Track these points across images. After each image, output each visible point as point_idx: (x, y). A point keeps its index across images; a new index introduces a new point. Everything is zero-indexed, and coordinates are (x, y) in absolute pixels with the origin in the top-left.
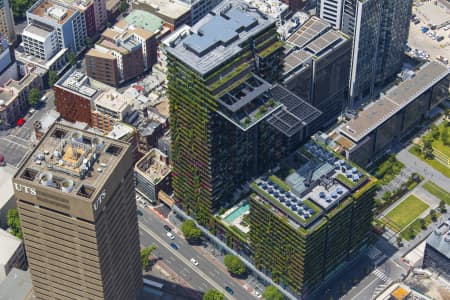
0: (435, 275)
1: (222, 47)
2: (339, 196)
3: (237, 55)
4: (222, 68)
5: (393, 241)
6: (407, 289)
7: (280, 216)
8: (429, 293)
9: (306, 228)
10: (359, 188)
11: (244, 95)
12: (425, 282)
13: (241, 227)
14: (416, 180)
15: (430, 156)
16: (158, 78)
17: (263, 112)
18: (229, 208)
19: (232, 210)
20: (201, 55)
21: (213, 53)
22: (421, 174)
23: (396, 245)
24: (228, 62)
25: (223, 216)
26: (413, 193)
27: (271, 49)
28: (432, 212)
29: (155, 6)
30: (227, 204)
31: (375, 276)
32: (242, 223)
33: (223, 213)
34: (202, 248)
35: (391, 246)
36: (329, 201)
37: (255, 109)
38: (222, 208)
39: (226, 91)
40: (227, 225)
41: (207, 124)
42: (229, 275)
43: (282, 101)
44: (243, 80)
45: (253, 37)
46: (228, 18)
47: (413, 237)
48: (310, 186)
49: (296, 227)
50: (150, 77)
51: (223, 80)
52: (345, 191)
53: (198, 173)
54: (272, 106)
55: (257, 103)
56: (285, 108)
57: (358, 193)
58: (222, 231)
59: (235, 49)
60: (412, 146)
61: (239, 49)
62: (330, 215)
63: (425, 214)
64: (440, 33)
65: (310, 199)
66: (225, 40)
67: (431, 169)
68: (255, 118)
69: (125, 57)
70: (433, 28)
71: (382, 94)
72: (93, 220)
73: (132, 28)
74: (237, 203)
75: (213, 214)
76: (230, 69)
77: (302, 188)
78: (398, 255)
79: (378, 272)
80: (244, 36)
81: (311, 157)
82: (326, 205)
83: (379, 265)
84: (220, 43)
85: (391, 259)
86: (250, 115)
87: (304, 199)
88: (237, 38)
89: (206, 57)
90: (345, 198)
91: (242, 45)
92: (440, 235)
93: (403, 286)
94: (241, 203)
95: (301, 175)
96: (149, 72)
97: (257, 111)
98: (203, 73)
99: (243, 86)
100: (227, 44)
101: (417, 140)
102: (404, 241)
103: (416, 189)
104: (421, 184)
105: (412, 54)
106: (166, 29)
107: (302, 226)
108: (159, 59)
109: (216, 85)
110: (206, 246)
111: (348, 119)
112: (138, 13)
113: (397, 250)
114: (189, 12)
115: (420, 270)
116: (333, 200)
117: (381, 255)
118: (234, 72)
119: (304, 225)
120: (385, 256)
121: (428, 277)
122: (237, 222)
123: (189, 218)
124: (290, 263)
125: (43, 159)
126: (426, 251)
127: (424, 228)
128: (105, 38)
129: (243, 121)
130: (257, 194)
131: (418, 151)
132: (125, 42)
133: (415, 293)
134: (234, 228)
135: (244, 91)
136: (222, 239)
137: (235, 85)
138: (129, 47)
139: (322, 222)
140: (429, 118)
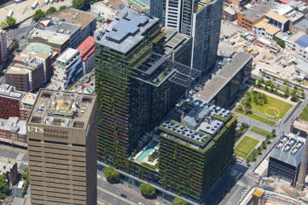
0: (277, 179)
1: (130, 37)
2: (218, 126)
3: (141, 41)
4: (135, 49)
5: (244, 164)
6: (262, 190)
7: (184, 143)
8: (277, 190)
9: (203, 148)
10: (228, 121)
11: (150, 66)
12: (272, 185)
13: (149, 163)
14: (245, 127)
15: (250, 113)
16: (56, 85)
17: (166, 74)
18: (138, 152)
19: (140, 153)
20: (119, 42)
21: (126, 41)
22: (248, 123)
23: (246, 166)
24: (137, 45)
25: (135, 158)
26: (246, 135)
27: (159, 38)
28: (264, 143)
29: (46, 38)
30: (135, 150)
31: (239, 186)
32: (149, 160)
33: (135, 156)
34: (120, 184)
35: (243, 167)
36: (213, 130)
37: (160, 73)
38: (133, 153)
39: (140, 63)
40: (139, 163)
41: (127, 89)
42: (143, 198)
43: (175, 68)
44: (148, 56)
45: (148, 30)
46: (129, 20)
47: (255, 160)
48: (199, 122)
49: (197, 148)
50: (50, 85)
51: (136, 57)
52: (221, 123)
53: (117, 129)
54: (170, 70)
55: (159, 70)
56: (178, 72)
57: (229, 124)
58: (135, 169)
59: (139, 37)
60: (235, 108)
61: (142, 37)
62: (216, 138)
63: (259, 145)
64: (232, 40)
65: (200, 130)
66: (133, 32)
67: (253, 120)
68: (162, 79)
69: (34, 72)
70: (227, 38)
71: (213, 75)
72: (85, 144)
73: (33, 53)
74: (141, 149)
75: (128, 157)
76: (139, 50)
77: (194, 124)
78: (249, 171)
79: (240, 183)
80: (143, 30)
81: (193, 107)
82: (212, 132)
83: (239, 179)
84: (129, 34)
85: (246, 175)
86: (158, 77)
87: (197, 130)
88: (138, 31)
89: (123, 43)
90: (221, 128)
91: (143, 35)
92: (279, 148)
93: (258, 189)
94: (144, 149)
95: (191, 116)
96: (49, 82)
97: (162, 74)
98: (125, 52)
99: (149, 60)
100: (134, 35)
101: (238, 104)
102: (250, 163)
103: (247, 132)
104: (249, 129)
105: (219, 54)
106: (55, 53)
107: (201, 147)
108: (55, 72)
109: (133, 60)
110: (122, 183)
111: (197, 91)
112: (33, 44)
113: (247, 169)
114: (68, 40)
115: (266, 178)
116: (216, 129)
117: (239, 173)
118: (142, 52)
119: (202, 145)
120: (241, 174)
121: (272, 182)
122: (146, 160)
123: (108, 166)
124: (191, 176)
125: (42, 110)
126: (270, 163)
127: (260, 154)
128: (16, 62)
129: (155, 80)
130: (165, 132)
131: (240, 110)
132: (31, 62)
133: (267, 192)
134: (145, 164)
135: (149, 63)
136: (135, 174)
137: (144, 60)
138: (35, 65)
139: (212, 144)
140: (242, 90)
